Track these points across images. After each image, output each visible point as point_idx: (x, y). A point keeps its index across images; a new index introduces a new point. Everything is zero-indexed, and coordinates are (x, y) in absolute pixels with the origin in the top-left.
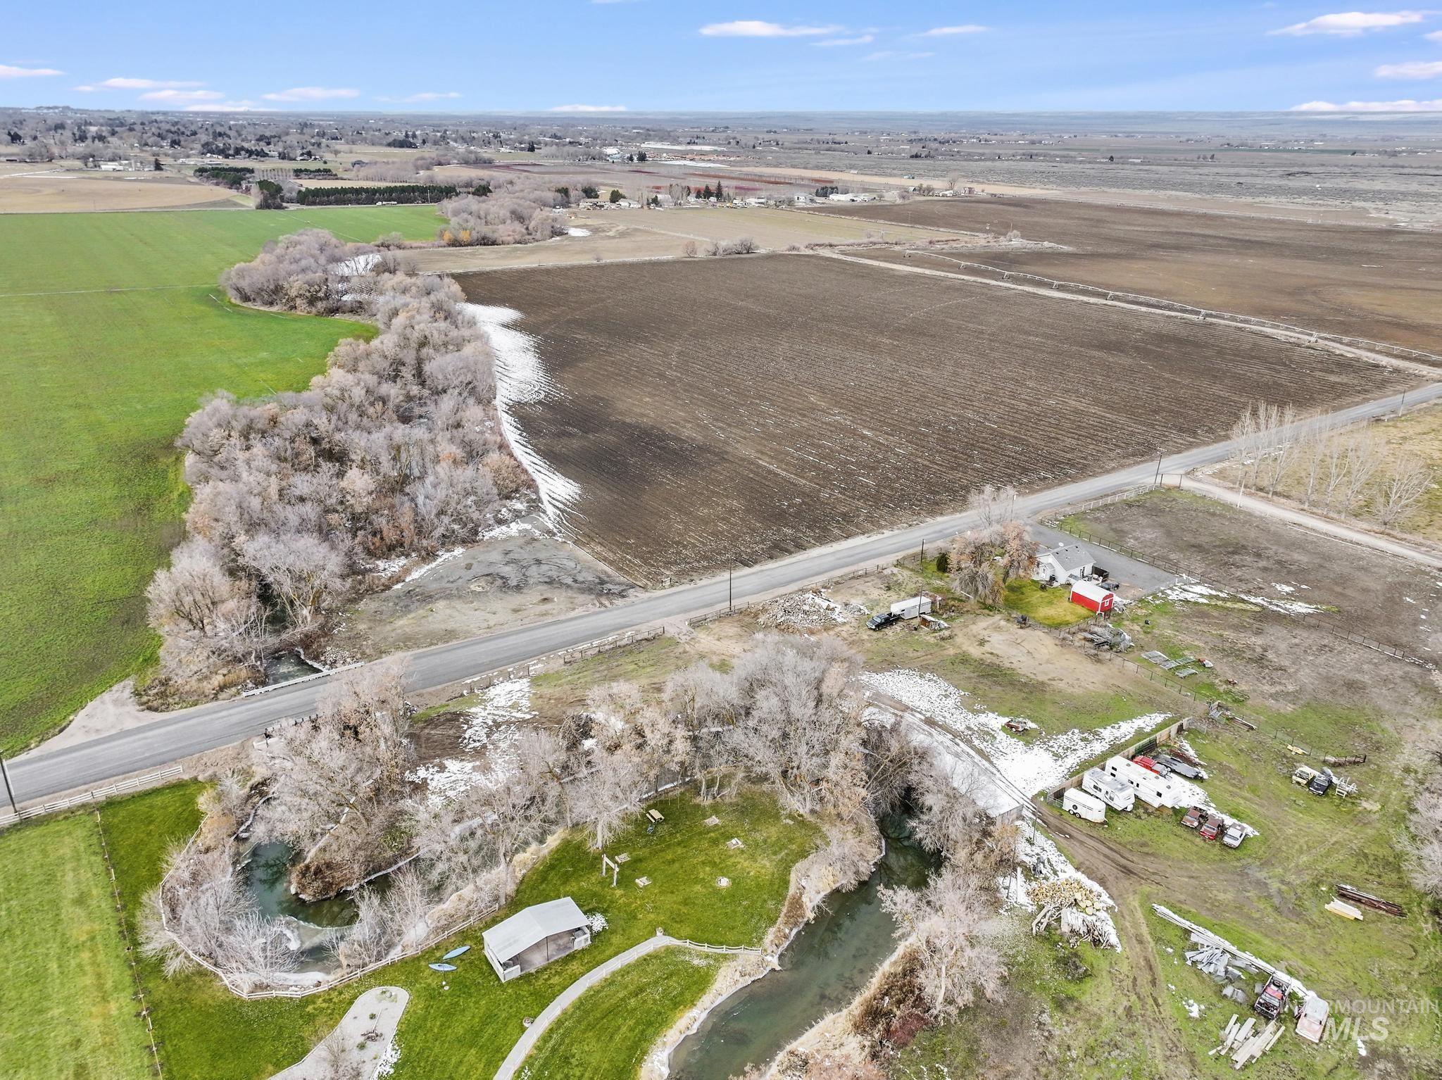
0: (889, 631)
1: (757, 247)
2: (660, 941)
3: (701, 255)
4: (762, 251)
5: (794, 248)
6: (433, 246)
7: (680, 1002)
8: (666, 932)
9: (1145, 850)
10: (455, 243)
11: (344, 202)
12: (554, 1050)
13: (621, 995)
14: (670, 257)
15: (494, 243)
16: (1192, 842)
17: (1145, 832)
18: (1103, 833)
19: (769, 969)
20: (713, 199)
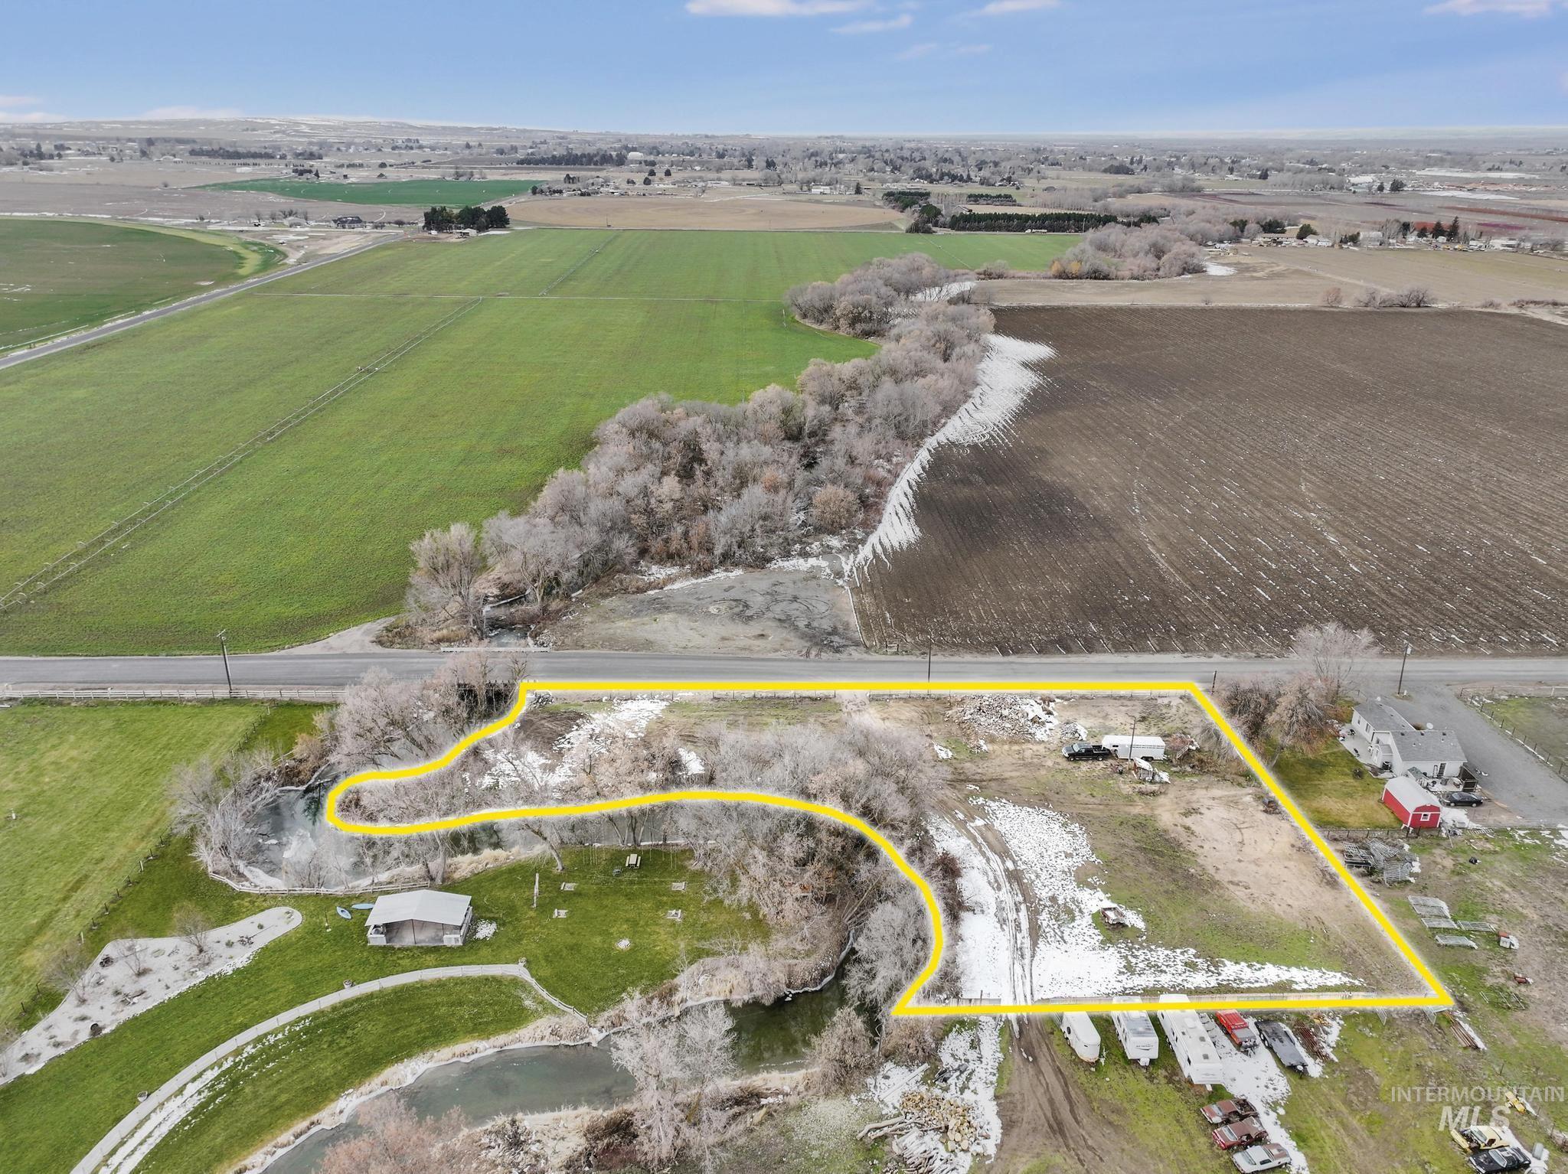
0: (1085, 766)
1: (1435, 300)
2: (517, 970)
3: (1347, 305)
4: (1441, 306)
5: (1491, 305)
6: (1038, 277)
7: (480, 1028)
8: (529, 965)
9: (1114, 1118)
10: (1063, 275)
11: (993, 229)
12: (345, 1016)
13: (439, 999)
14: (1304, 305)
15: (1106, 277)
16: (1191, 1138)
17: (1140, 1099)
18: (1081, 1076)
19: (586, 1041)
20: (1442, 239)
